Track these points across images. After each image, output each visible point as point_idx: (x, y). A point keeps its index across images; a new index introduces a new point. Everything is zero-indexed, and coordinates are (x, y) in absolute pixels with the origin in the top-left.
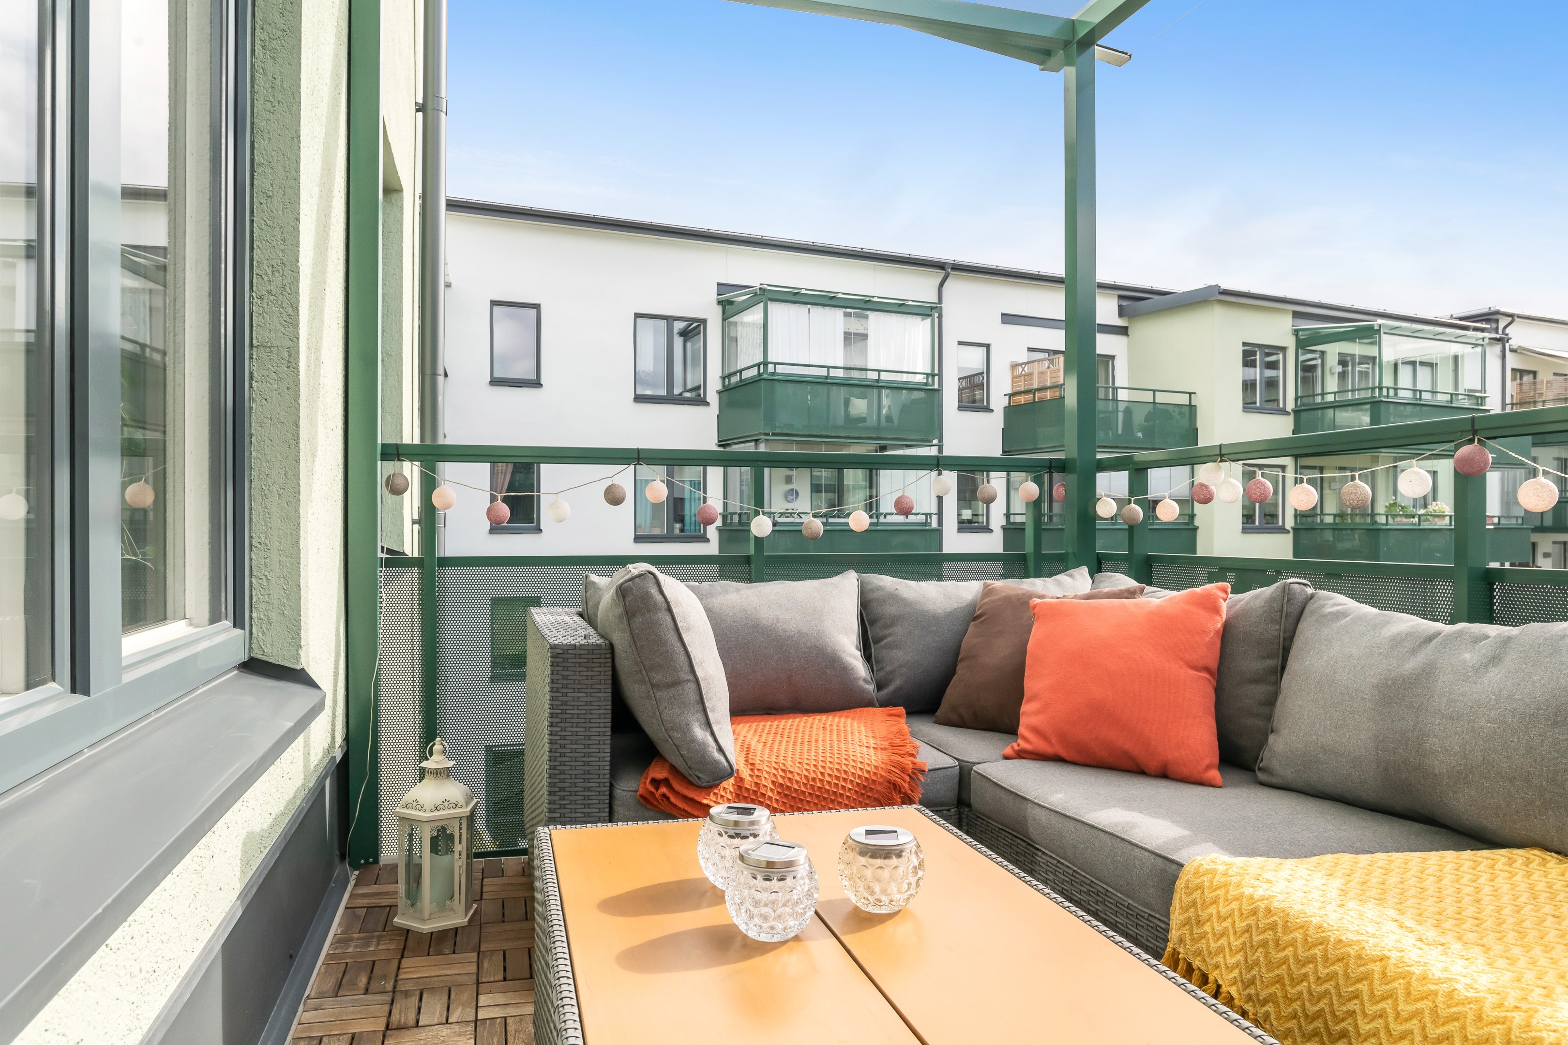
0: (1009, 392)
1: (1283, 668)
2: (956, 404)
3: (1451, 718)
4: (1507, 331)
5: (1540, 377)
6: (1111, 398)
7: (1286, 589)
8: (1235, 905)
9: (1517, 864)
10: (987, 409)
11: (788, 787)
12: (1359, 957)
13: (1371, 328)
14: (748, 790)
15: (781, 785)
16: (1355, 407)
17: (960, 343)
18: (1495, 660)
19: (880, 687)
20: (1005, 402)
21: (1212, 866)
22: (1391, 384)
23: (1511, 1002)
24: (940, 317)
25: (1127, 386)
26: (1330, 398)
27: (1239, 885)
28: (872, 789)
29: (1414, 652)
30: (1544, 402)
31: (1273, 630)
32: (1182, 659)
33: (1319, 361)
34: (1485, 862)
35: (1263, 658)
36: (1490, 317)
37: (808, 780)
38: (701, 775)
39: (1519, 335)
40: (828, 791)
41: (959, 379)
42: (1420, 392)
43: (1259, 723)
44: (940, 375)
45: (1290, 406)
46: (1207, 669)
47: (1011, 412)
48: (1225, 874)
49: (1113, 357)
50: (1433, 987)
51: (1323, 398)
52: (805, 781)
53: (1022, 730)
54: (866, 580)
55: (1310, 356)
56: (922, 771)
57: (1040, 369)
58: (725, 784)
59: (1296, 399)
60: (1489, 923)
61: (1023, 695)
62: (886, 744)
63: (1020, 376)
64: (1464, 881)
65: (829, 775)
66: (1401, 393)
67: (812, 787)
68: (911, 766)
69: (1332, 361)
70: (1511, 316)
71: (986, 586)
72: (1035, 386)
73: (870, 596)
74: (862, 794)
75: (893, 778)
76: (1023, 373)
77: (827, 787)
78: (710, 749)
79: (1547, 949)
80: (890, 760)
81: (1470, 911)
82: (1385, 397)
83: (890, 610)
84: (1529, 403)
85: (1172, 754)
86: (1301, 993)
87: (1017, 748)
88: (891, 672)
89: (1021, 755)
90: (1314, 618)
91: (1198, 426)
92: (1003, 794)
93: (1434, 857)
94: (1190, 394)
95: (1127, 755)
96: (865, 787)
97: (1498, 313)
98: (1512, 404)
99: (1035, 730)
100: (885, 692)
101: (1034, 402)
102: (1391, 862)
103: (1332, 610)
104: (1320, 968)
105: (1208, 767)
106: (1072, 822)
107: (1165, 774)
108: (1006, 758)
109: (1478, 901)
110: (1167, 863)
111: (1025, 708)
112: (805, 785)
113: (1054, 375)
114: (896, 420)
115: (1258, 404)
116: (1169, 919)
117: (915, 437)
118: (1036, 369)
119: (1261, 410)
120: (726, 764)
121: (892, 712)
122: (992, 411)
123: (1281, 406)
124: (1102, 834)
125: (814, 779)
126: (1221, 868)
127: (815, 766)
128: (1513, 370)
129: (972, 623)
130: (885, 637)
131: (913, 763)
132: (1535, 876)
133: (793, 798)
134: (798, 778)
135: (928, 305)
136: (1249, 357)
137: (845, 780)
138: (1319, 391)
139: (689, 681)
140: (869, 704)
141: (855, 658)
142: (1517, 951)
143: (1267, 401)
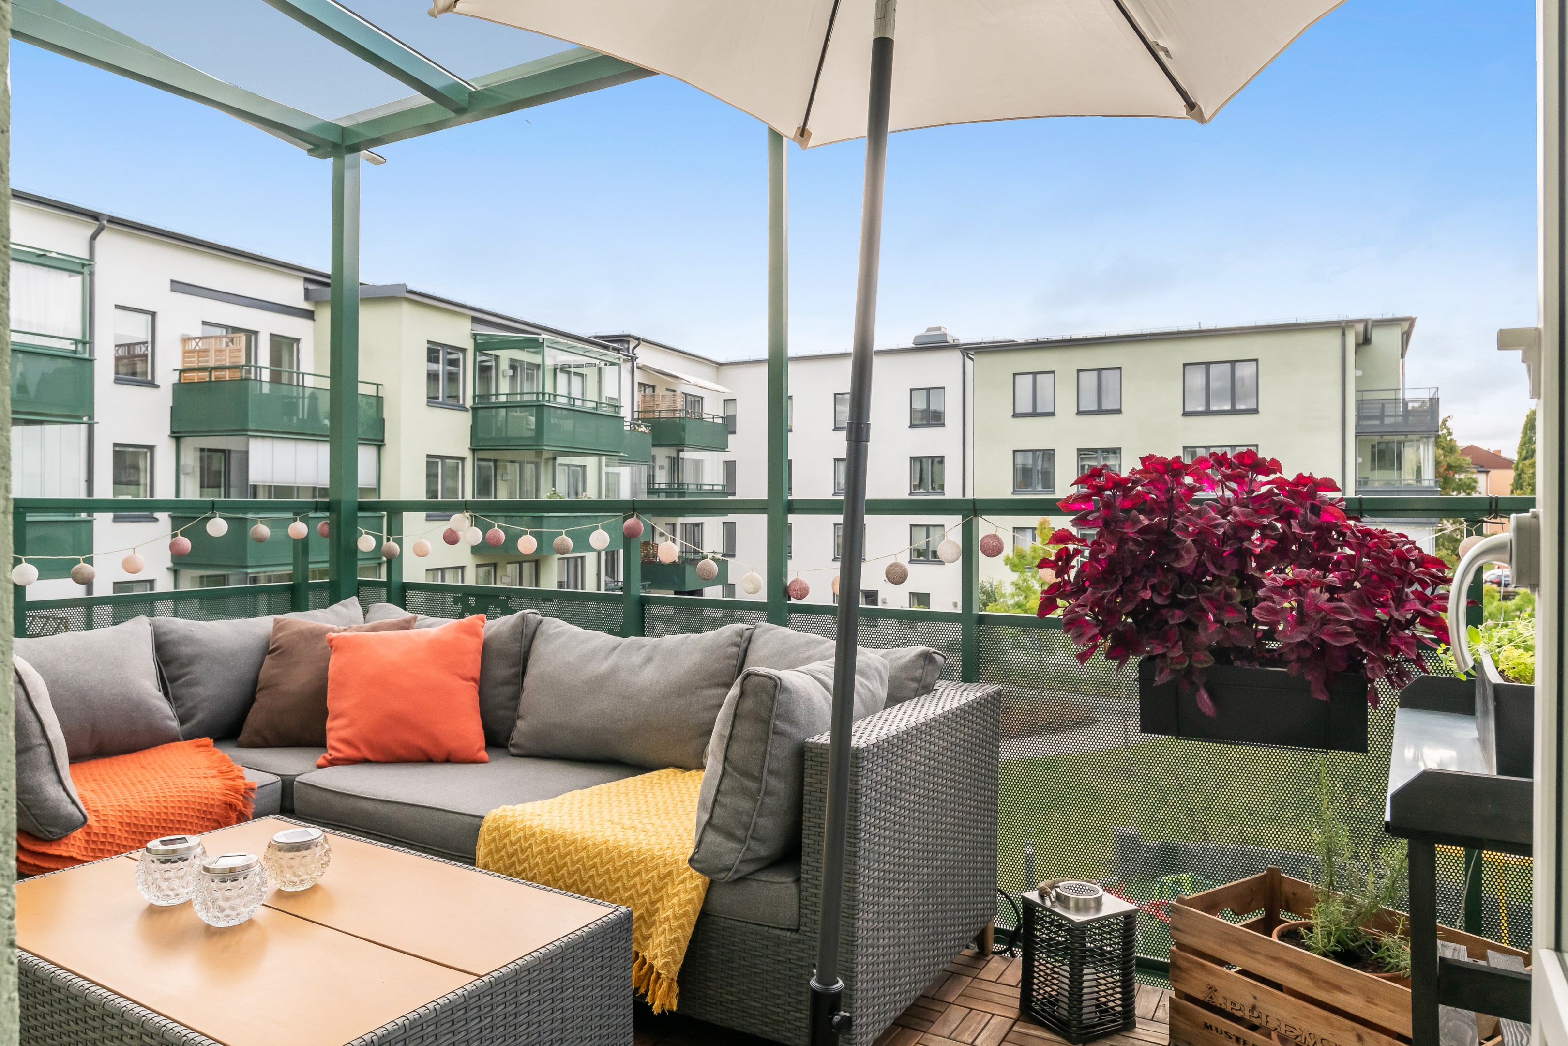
0: (180, 367)
1: (524, 672)
2: (112, 376)
3: (628, 698)
4: (636, 351)
5: (657, 391)
6: (295, 383)
7: (524, 617)
8: (521, 834)
9: (663, 778)
10: (152, 384)
11: (135, 824)
12: (595, 844)
13: (537, 340)
14: (97, 835)
15: (128, 824)
16: (523, 409)
17: (118, 307)
18: (649, 660)
19: (182, 722)
20: (175, 377)
21: (504, 813)
22: (551, 391)
23: (666, 846)
24: (92, 274)
25: (312, 372)
26: (503, 399)
27: (522, 821)
28: (211, 813)
29: (606, 658)
30: (660, 411)
31: (515, 647)
32: (456, 674)
33: (494, 363)
34: (649, 780)
35: (510, 667)
36: (622, 340)
37: (153, 815)
38: (53, 830)
39: (644, 356)
40: (172, 821)
41: (116, 346)
42: (574, 399)
43: (508, 713)
44: (91, 343)
45: (469, 403)
46: (474, 680)
47: (182, 390)
48: (513, 816)
49: (298, 341)
50: (631, 849)
51: (496, 398)
52: (151, 817)
53: (330, 741)
54: (157, 624)
55: (485, 358)
56: (252, 789)
57: (218, 347)
58: (74, 834)
59: (474, 397)
60: (653, 812)
61: (327, 714)
62: (214, 772)
63: (193, 351)
64: (639, 793)
65: (172, 807)
66: (559, 399)
67: (158, 820)
68: (243, 787)
69: (504, 365)
70: (638, 339)
71: (276, 622)
72: (212, 364)
73: (163, 639)
74: (203, 818)
75: (228, 800)
76: (197, 348)
77: (172, 818)
78: (64, 804)
79: (679, 818)
80: (225, 785)
81: (644, 808)
82: (547, 401)
83: (186, 650)
84: (650, 411)
85: (453, 744)
86: (563, 874)
87: (329, 757)
88: (194, 707)
89: (333, 762)
90: (544, 637)
91: (385, 416)
92: (329, 796)
93: (622, 782)
94: (378, 385)
95: (422, 750)
96: (205, 812)
97: (629, 336)
98: (639, 412)
99: (346, 742)
100: (186, 726)
101: (210, 381)
102: (601, 790)
103: (555, 631)
104: (574, 857)
105: (479, 750)
106: (395, 805)
107: (449, 759)
108: (320, 767)
109: (646, 802)
110: (472, 818)
111: (329, 724)
112: (151, 820)
113: (234, 354)
114: (32, 390)
115: (441, 400)
116: (475, 855)
117: (59, 413)
118: (213, 345)
119: (443, 406)
120: (80, 814)
121: (199, 743)
122: (157, 386)
123: (461, 402)
124: (421, 809)
125: (158, 814)
126: (510, 814)
127: (157, 802)
128: (639, 383)
129: (267, 656)
130: (183, 676)
131: (245, 784)
132: (671, 783)
133: (141, 833)
134: (143, 815)
135: (78, 261)
136: (433, 354)
137: (187, 808)
138: (493, 392)
139: (40, 745)
140: (175, 739)
141: (159, 699)
142: (666, 822)
143: (449, 397)
